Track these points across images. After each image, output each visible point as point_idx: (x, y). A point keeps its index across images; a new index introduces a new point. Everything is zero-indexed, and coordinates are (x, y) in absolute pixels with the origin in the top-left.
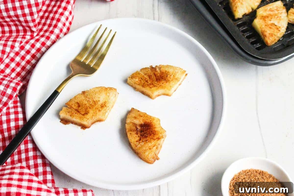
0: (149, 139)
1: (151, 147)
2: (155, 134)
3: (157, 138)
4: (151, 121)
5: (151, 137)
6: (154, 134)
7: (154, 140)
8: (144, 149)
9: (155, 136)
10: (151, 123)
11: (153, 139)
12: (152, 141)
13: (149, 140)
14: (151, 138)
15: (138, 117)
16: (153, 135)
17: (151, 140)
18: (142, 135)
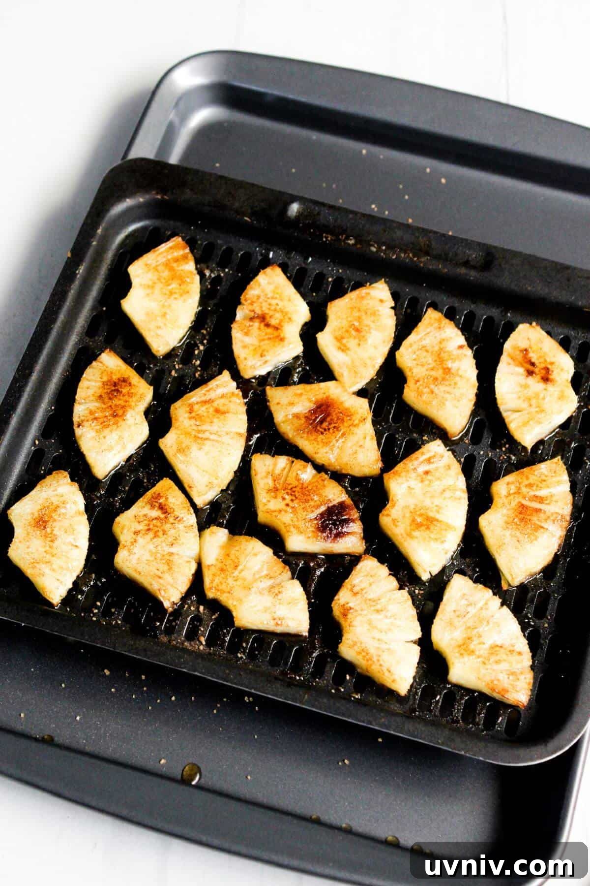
0: (345, 430)
1: (361, 443)
2: (352, 415)
3: (360, 421)
4: (324, 393)
5: (346, 424)
6: (348, 416)
7: (357, 426)
8: (350, 451)
9: (354, 418)
10: (327, 398)
11: (355, 426)
12: (355, 430)
13: (348, 431)
14: (349, 427)
15: (296, 400)
16: (348, 418)
17: (350, 430)
18: (327, 428)
